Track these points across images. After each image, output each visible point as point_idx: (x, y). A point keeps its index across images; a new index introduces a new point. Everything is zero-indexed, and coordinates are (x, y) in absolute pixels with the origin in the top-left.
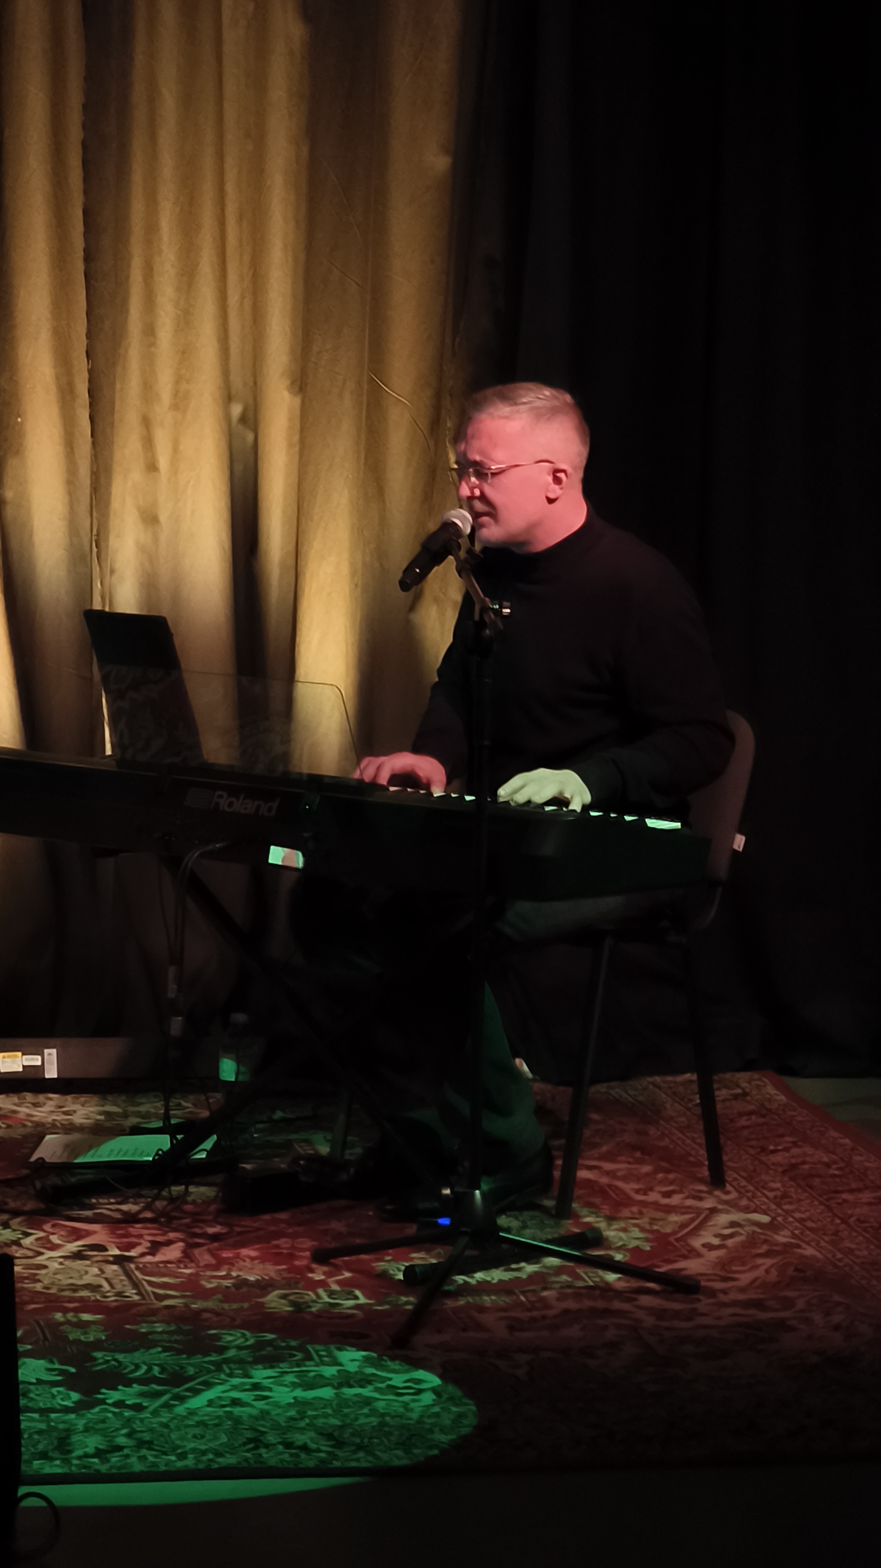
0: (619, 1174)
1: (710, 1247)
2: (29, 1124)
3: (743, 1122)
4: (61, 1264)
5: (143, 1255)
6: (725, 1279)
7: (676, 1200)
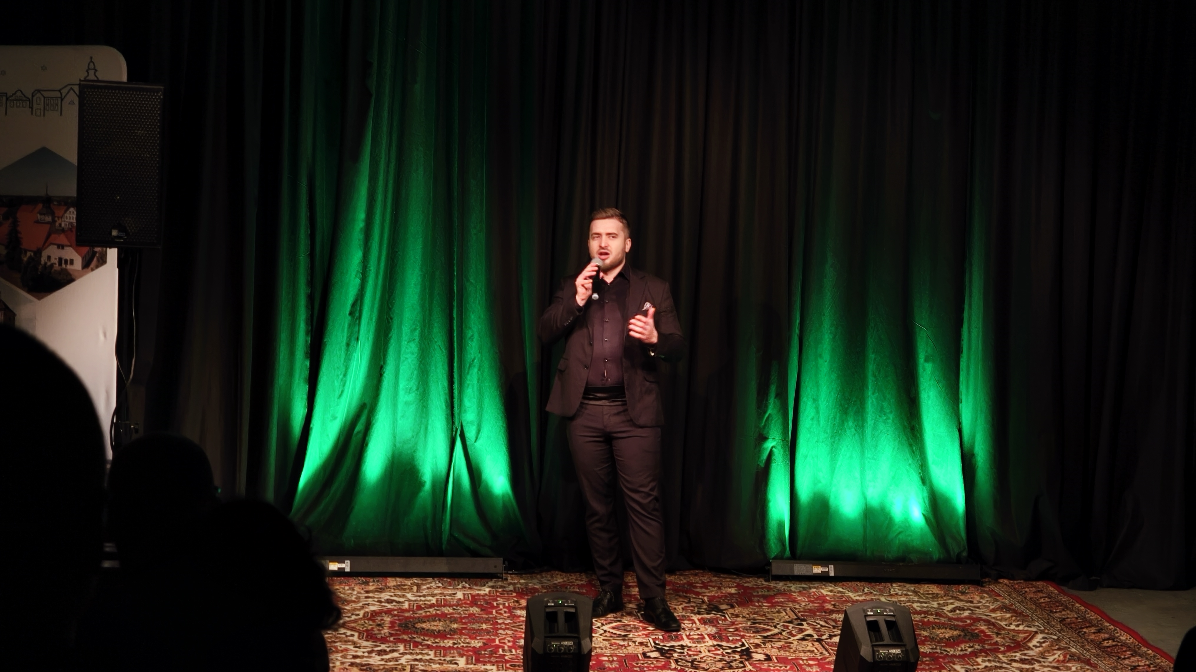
0: (998, 618)
1: (1036, 647)
3: (1042, 600)
4: (798, 642)
5: (827, 639)
7: (1021, 628)
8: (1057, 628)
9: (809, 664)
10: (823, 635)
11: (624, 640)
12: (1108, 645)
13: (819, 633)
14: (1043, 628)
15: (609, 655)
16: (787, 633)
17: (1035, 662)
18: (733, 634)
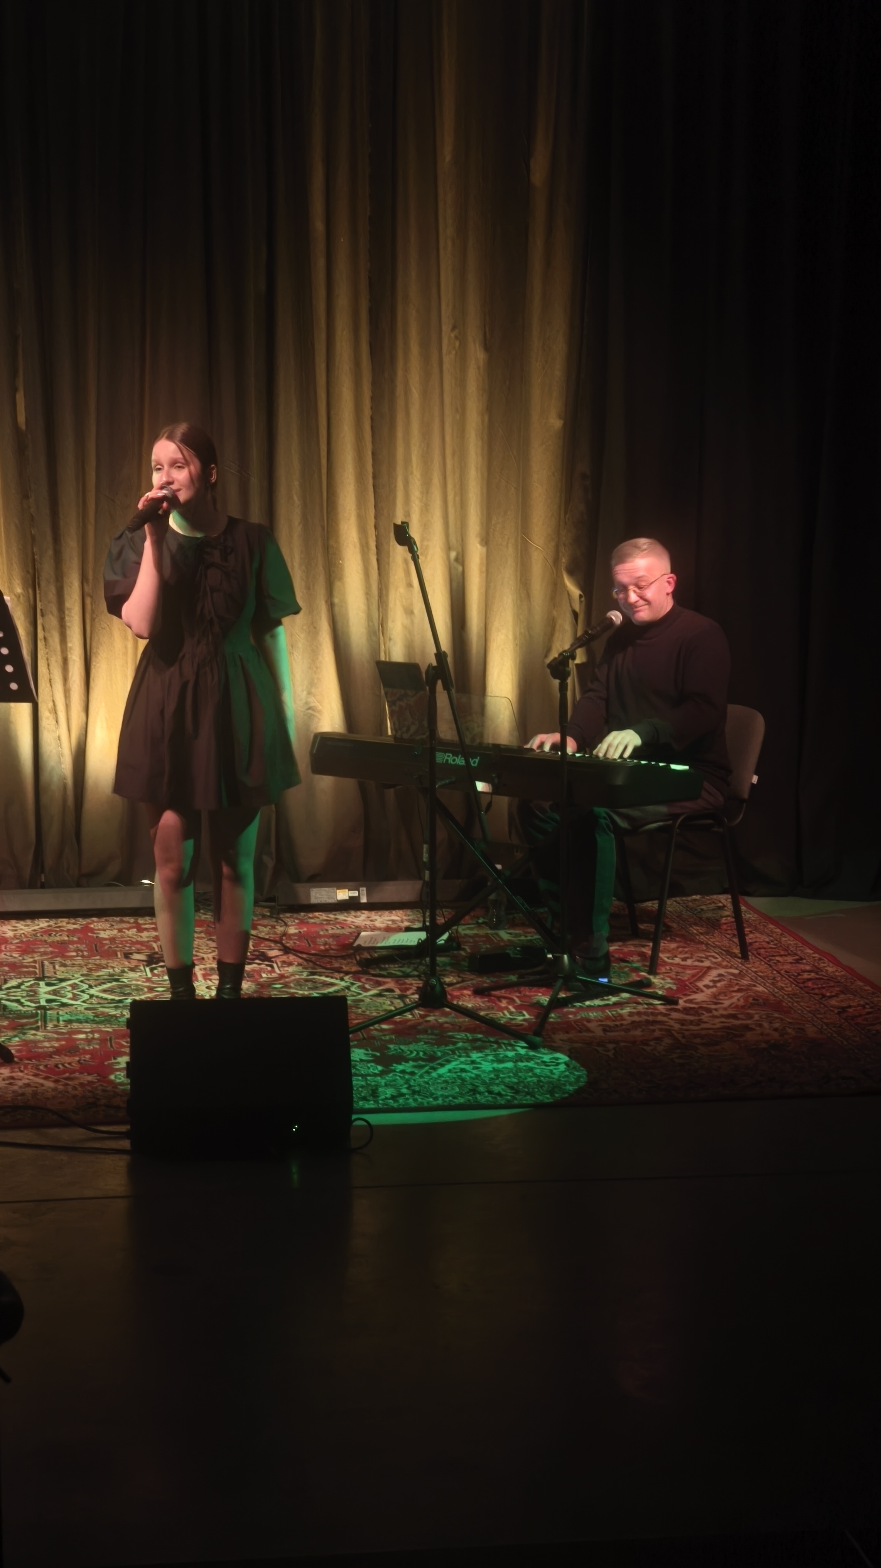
1: (707, 987)
2: (353, 927)
6: (716, 1004)
7: (689, 962)
13: (403, 986)
14: (720, 959)
16: (359, 987)
17: (704, 1013)
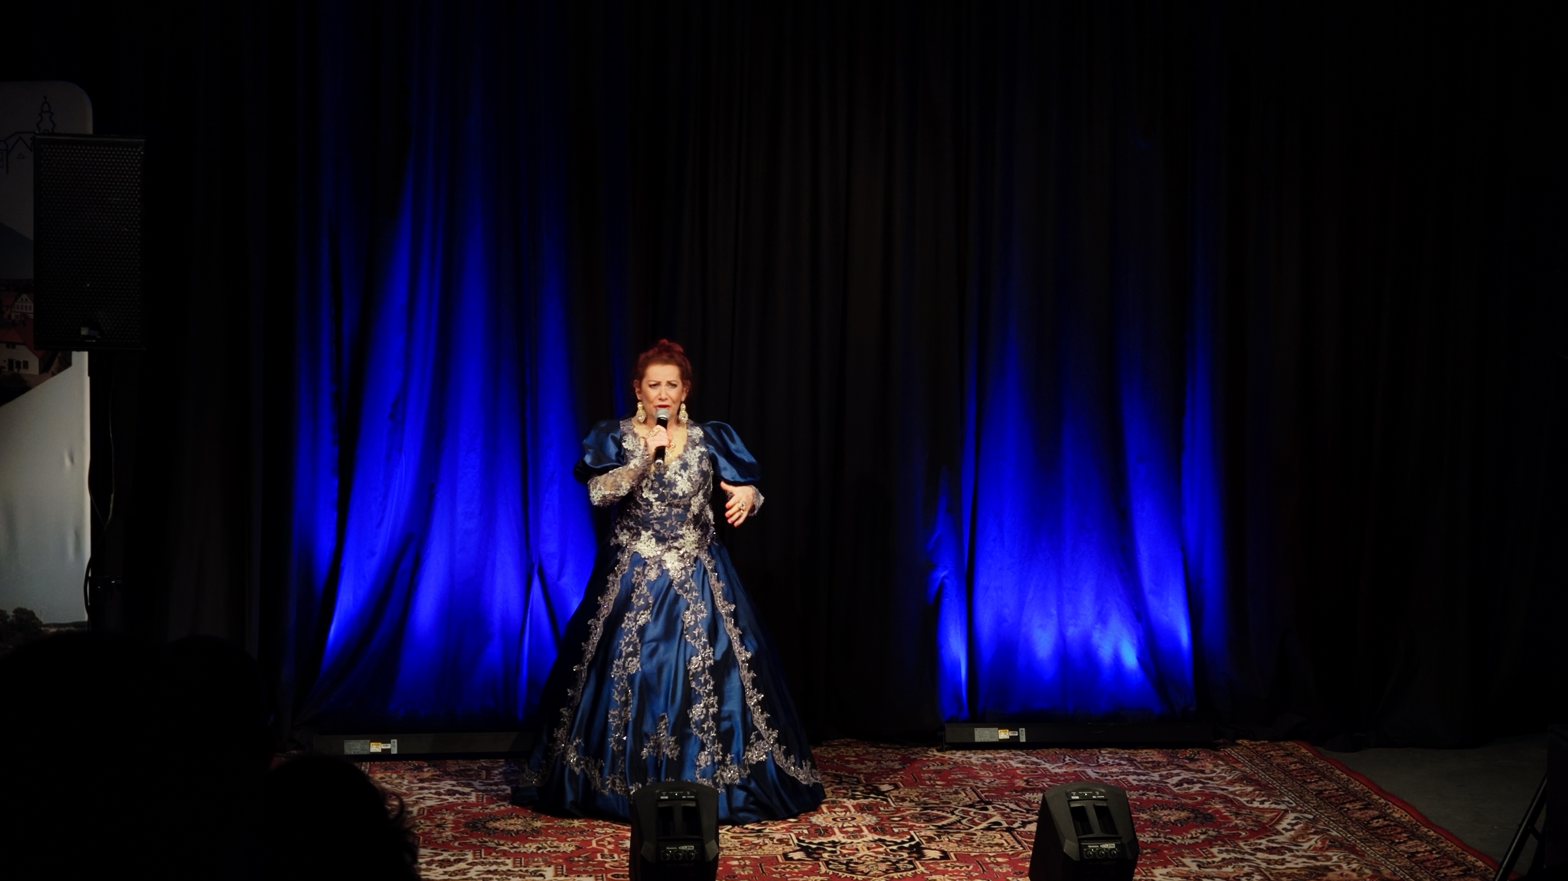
0: (1237, 793)
3: (1293, 767)
4: (982, 833)
5: (1019, 827)
7: (1267, 805)
8: (1312, 803)
9: (997, 862)
10: (1014, 822)
11: (758, 837)
12: (1377, 825)
13: (1009, 820)
14: (1294, 805)
15: (739, 857)
16: (968, 820)
17: (1286, 852)
18: (898, 824)
